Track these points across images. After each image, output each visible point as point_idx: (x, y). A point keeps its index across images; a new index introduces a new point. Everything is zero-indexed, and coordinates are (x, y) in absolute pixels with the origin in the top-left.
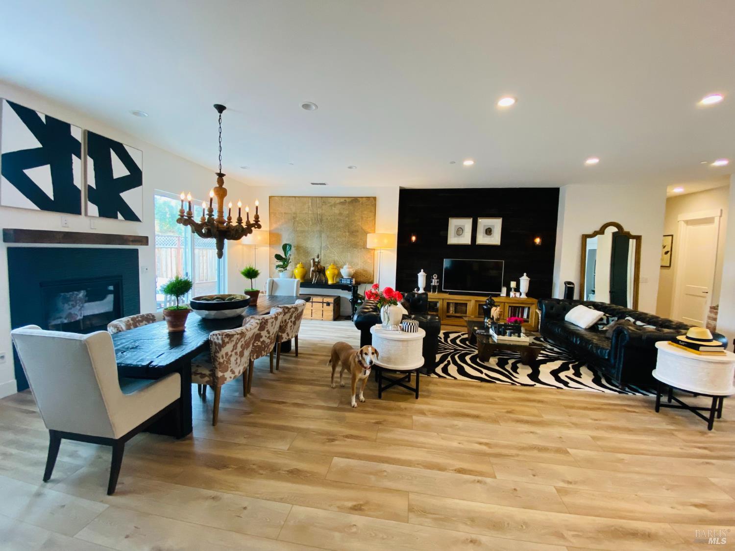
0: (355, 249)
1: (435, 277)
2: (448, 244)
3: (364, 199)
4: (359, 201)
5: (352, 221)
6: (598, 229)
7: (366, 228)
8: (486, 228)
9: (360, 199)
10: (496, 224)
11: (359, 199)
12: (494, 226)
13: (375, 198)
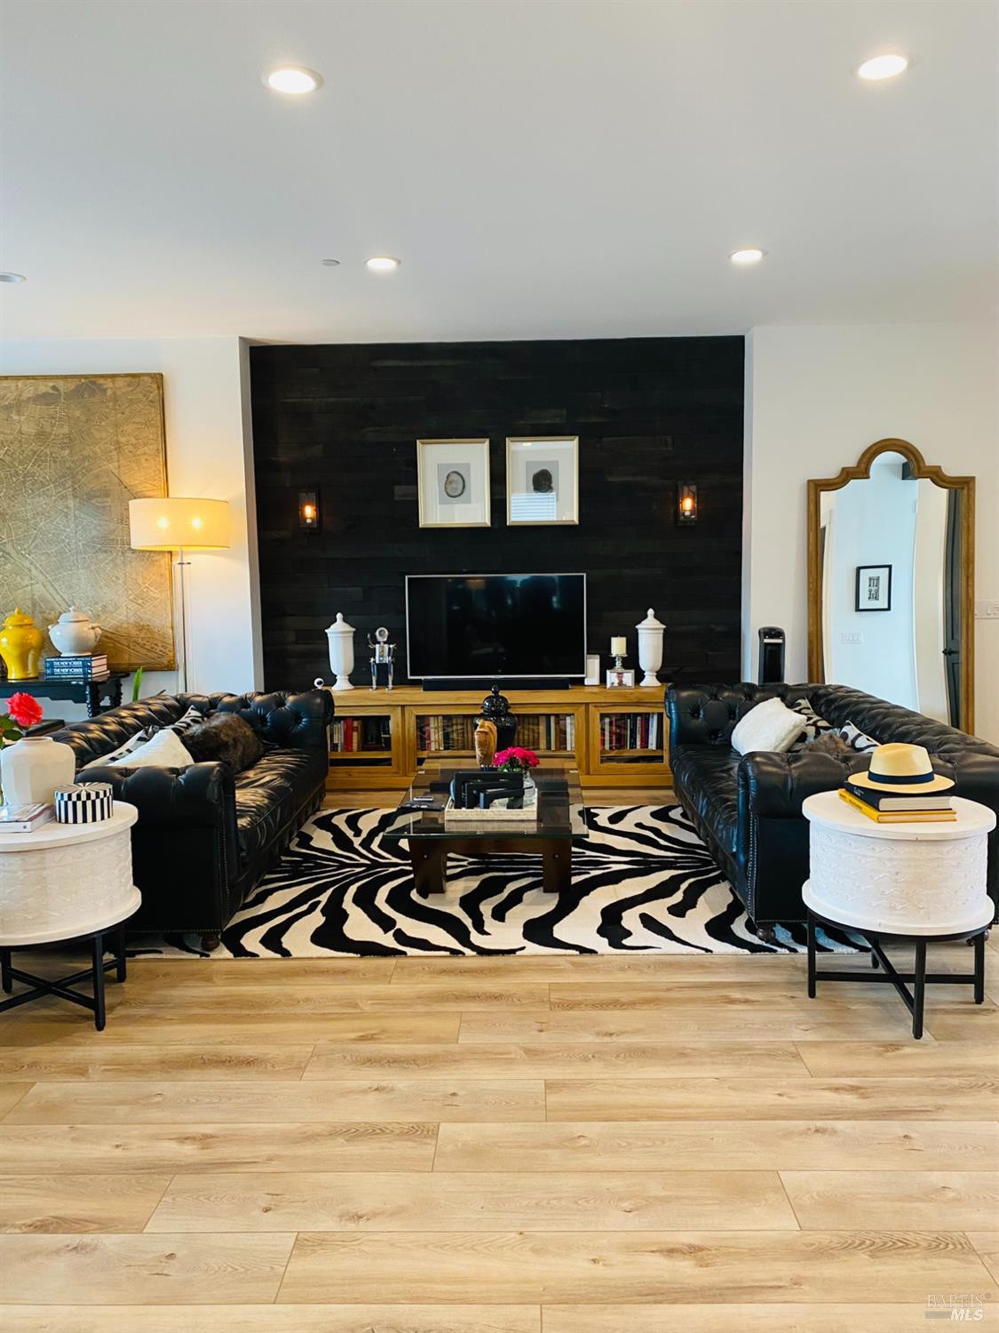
0: (101, 556)
1: (382, 634)
2: (422, 524)
3: (120, 383)
4: (105, 391)
5: (85, 458)
6: (851, 462)
7: (134, 479)
8: (536, 471)
9: (108, 384)
10: (563, 454)
11: (101, 381)
12: (556, 463)
13: (158, 379)
